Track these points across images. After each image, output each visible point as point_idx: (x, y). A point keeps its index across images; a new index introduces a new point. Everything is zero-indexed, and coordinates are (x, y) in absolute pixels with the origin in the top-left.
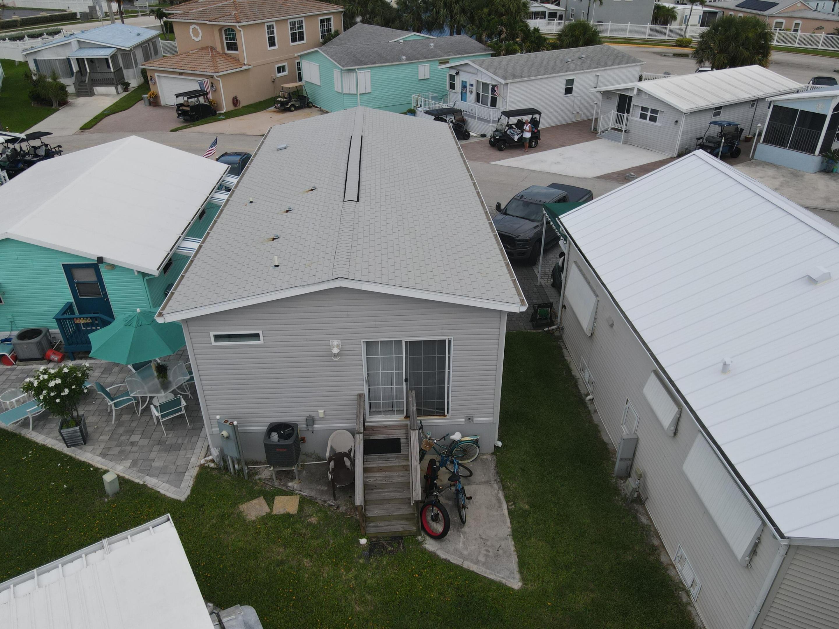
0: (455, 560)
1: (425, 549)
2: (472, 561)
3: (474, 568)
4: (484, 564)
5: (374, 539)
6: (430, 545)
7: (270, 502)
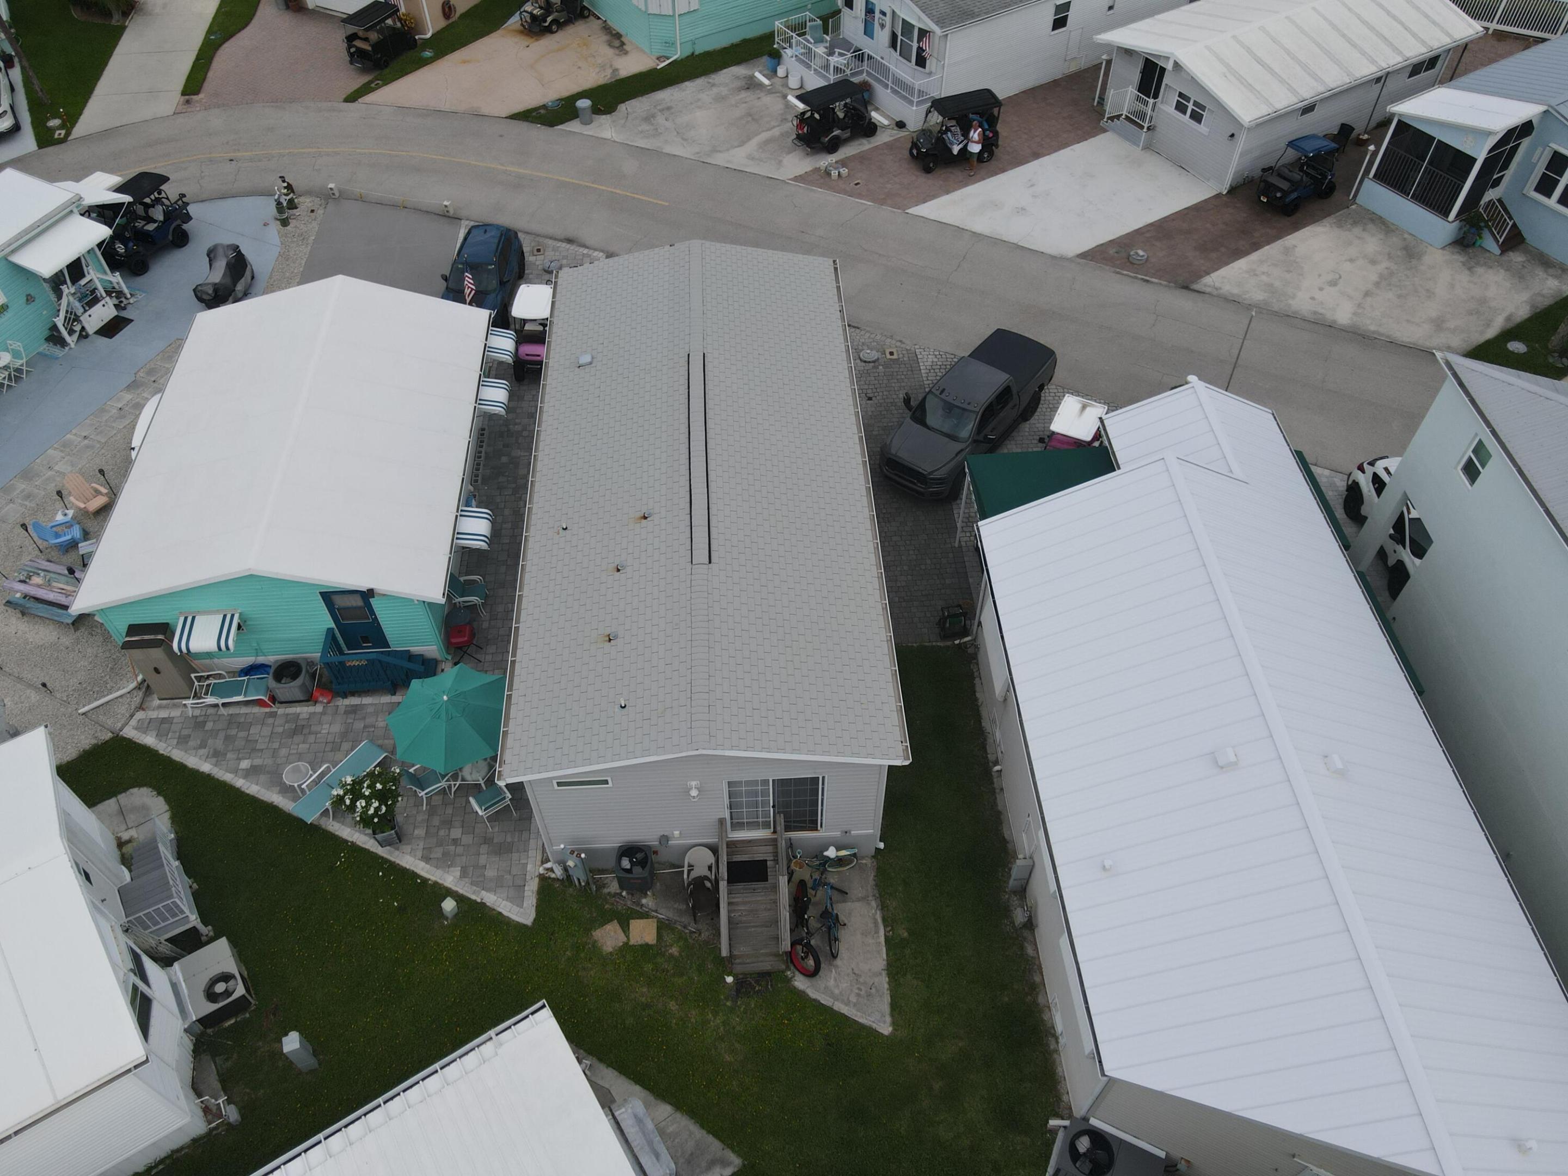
0: (825, 1000)
1: (795, 988)
2: (843, 1002)
3: (844, 1010)
4: (855, 1005)
5: (741, 976)
6: (800, 983)
7: (625, 927)
